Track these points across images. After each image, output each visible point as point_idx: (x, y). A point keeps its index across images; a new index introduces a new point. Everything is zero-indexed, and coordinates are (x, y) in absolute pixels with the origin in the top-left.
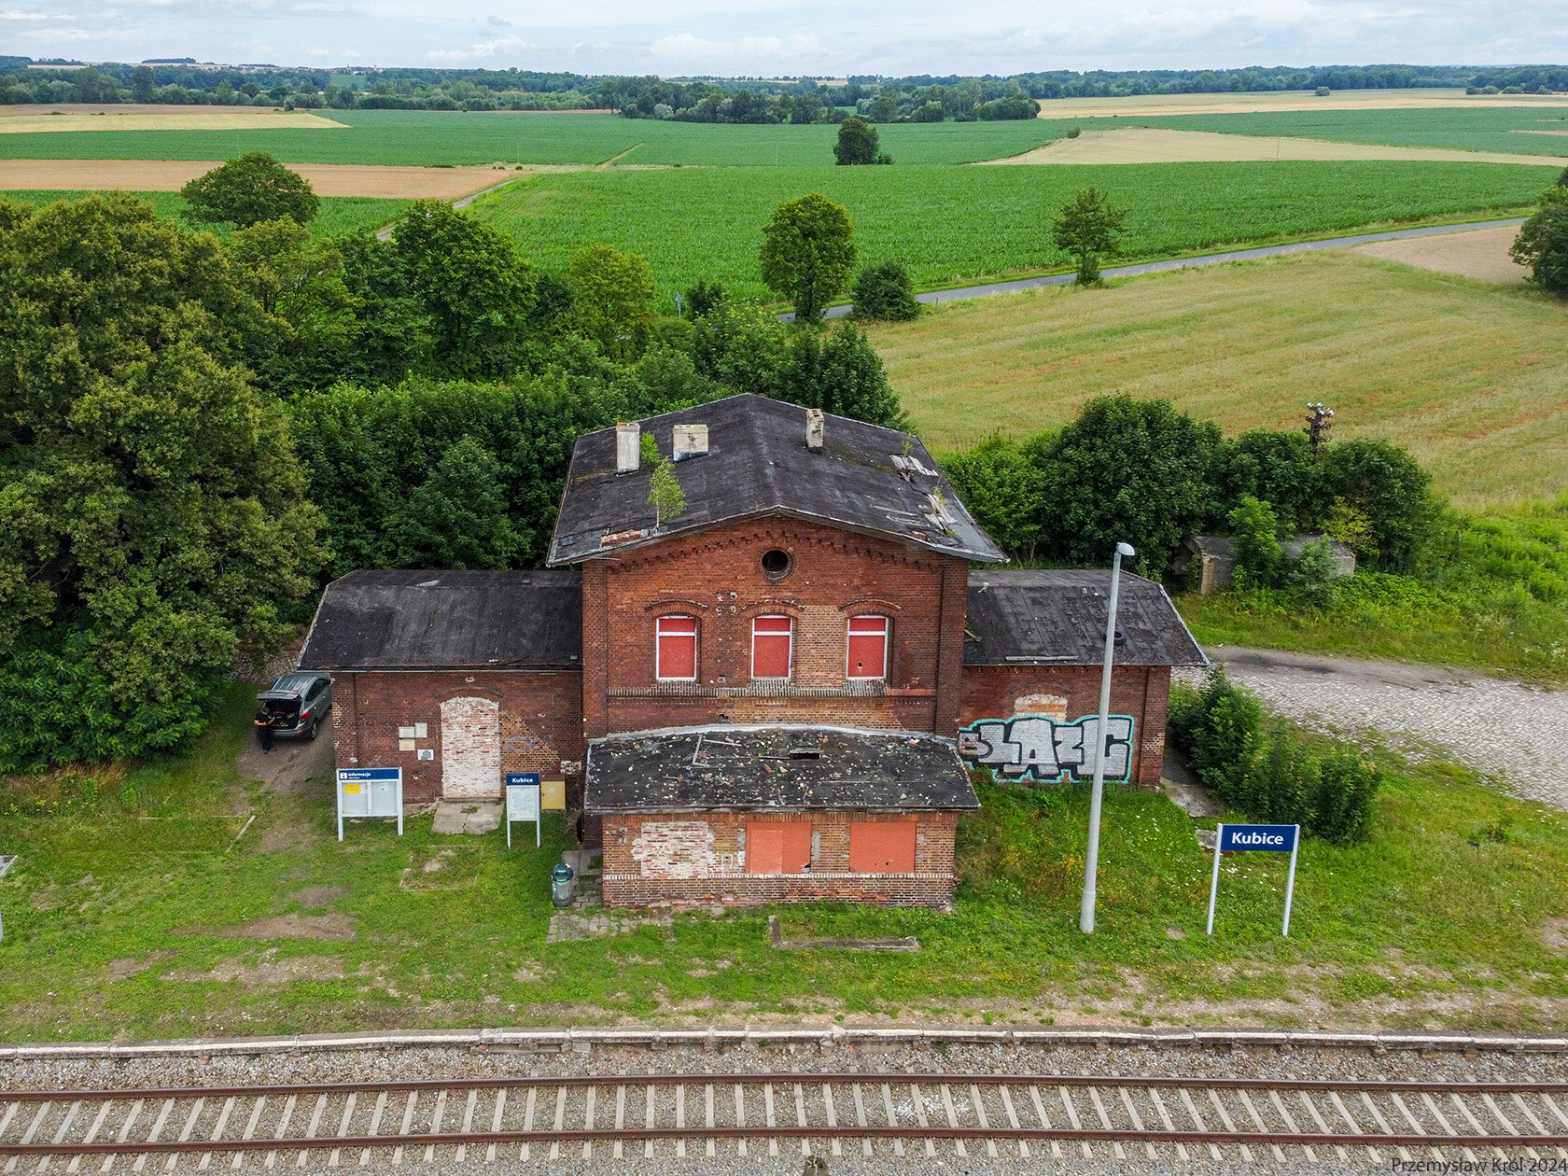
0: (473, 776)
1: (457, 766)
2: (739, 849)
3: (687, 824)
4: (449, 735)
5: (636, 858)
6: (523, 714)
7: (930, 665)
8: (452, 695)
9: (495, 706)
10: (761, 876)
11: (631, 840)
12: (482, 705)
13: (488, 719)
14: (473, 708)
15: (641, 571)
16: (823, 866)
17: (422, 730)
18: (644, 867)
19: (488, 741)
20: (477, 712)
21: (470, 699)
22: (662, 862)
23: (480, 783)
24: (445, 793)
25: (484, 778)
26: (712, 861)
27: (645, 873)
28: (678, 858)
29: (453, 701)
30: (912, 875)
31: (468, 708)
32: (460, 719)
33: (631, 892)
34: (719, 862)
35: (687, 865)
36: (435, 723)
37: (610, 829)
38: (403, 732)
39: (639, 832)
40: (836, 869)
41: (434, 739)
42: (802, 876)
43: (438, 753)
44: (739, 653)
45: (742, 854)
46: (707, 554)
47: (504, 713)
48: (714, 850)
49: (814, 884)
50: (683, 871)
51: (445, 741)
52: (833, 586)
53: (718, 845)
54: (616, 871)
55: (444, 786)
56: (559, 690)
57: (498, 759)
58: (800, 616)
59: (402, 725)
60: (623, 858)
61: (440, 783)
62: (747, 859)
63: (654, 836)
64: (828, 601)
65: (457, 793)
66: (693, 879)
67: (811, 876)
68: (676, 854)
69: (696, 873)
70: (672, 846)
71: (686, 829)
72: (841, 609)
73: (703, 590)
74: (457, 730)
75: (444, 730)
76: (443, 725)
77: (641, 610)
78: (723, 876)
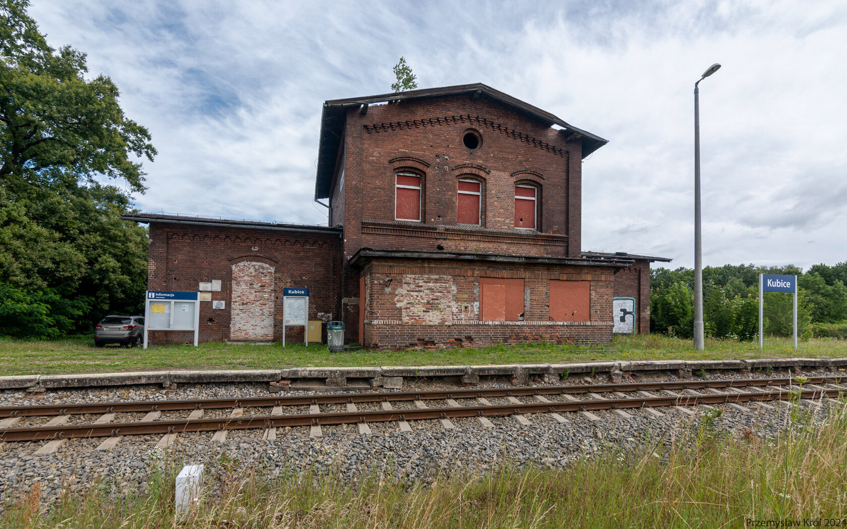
0: (254, 323)
1: (242, 315)
2: (475, 300)
3: (437, 277)
4: (239, 290)
5: (398, 305)
6: (292, 276)
7: (562, 218)
8: (241, 259)
9: (272, 270)
10: (490, 323)
11: (395, 289)
12: (263, 268)
13: (266, 279)
14: (256, 270)
15: (387, 134)
16: (532, 317)
17: (216, 285)
18: (404, 313)
19: (266, 296)
20: (259, 273)
21: (254, 263)
22: (418, 310)
23: (258, 328)
24: (232, 335)
25: (262, 324)
26: (455, 310)
27: (406, 319)
28: (431, 306)
29: (242, 264)
30: (589, 323)
31: (252, 270)
32: (246, 278)
33: (394, 336)
34: (460, 311)
35: (437, 313)
36: (227, 280)
37: (378, 279)
38: (202, 286)
39: (400, 282)
40: (541, 318)
41: (226, 294)
42: (519, 323)
43: (228, 304)
44: (450, 200)
45: (477, 304)
46: (429, 127)
47: (278, 275)
48: (457, 300)
49: (527, 330)
50: (433, 318)
51: (234, 295)
52: (507, 160)
53: (459, 296)
54: (383, 317)
55: (232, 330)
56: (318, 260)
57: (272, 310)
58: (487, 177)
59: (202, 281)
60: (388, 305)
61: (229, 328)
62: (481, 309)
63: (413, 286)
64: (505, 169)
65: (242, 336)
66: (441, 325)
67: (524, 323)
68: (428, 303)
69: (444, 320)
70: (425, 296)
71: (436, 281)
72: (512, 176)
73: (427, 153)
74: (244, 286)
75: (234, 287)
76: (234, 282)
77: (386, 162)
78: (463, 322)
